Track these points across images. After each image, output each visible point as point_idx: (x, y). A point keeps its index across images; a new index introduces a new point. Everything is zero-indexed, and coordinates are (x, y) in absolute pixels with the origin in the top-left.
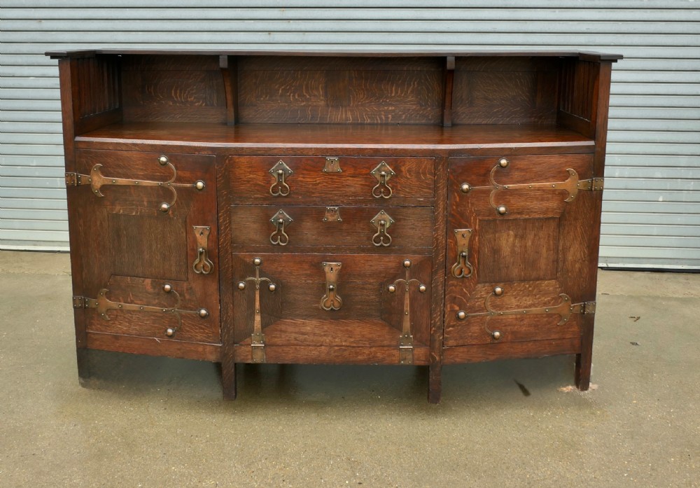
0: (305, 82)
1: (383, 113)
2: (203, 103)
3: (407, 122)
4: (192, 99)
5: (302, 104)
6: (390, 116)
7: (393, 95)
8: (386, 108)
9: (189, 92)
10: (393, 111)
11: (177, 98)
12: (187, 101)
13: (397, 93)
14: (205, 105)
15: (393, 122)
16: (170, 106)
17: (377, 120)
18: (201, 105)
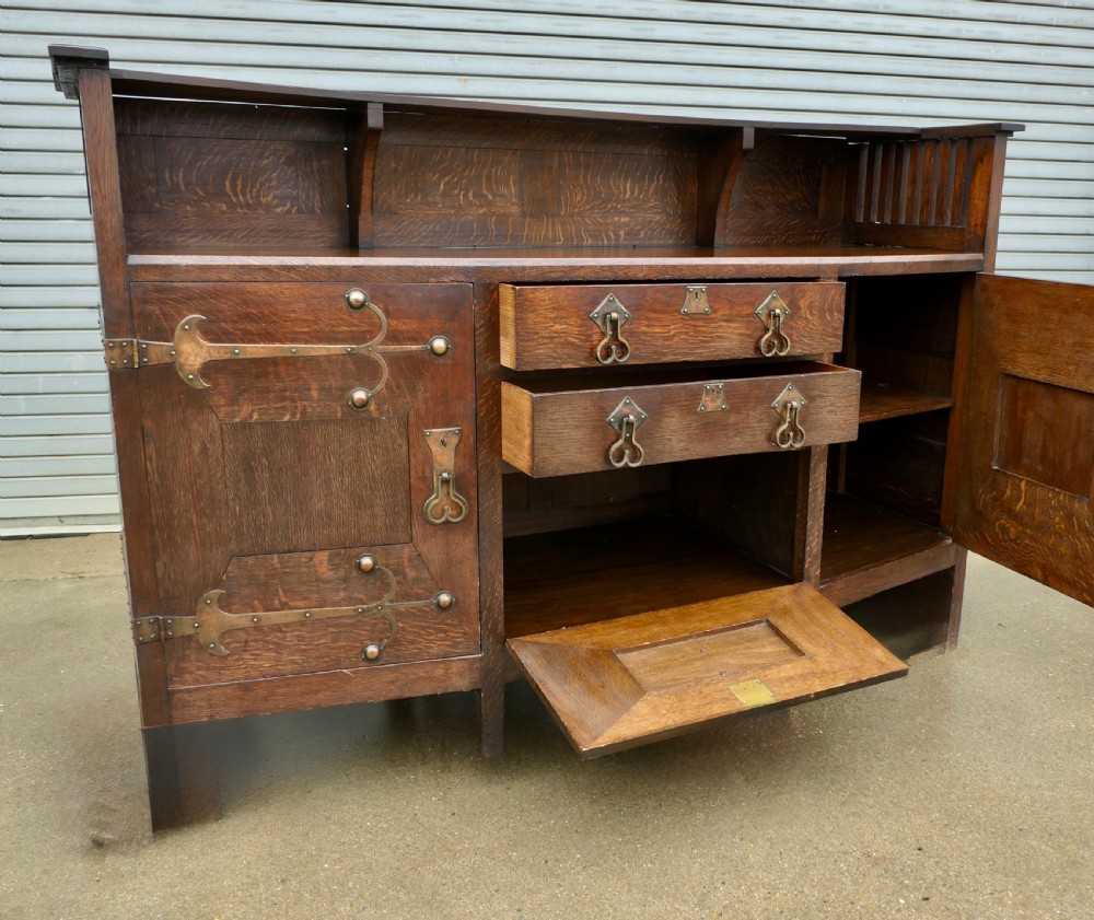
0: (486, 171)
1: (611, 227)
2: (292, 207)
3: (647, 243)
4: (270, 198)
5: (481, 212)
6: (622, 233)
7: (628, 196)
8: (616, 219)
9: (262, 184)
10: (627, 224)
11: (236, 195)
12: (260, 203)
13: (632, 193)
14: (298, 211)
15: (626, 242)
16: (223, 212)
17: (603, 240)
18: (289, 212)
